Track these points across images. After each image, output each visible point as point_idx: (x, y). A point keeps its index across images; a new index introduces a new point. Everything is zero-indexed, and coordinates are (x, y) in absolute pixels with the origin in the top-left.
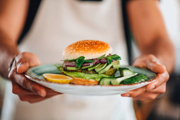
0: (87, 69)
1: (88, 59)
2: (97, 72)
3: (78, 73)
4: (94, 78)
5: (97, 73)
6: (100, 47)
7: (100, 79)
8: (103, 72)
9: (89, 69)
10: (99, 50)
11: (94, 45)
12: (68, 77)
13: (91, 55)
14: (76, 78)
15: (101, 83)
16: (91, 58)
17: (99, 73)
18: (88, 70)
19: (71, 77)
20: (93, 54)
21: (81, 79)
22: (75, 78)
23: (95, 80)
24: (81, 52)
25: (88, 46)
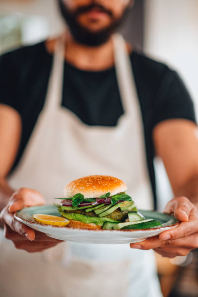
0: (84, 210)
1: (88, 197)
2: (97, 213)
3: (76, 215)
4: (95, 223)
5: (97, 216)
6: (106, 184)
7: (102, 224)
8: (104, 214)
9: (87, 211)
10: (103, 188)
11: (100, 181)
12: (65, 219)
13: (93, 193)
14: (75, 222)
15: (104, 228)
16: (92, 197)
17: (101, 216)
18: (85, 212)
19: (68, 219)
20: (95, 192)
21: (79, 222)
22: (72, 221)
23: (97, 225)
24: (81, 188)
25: (91, 182)
